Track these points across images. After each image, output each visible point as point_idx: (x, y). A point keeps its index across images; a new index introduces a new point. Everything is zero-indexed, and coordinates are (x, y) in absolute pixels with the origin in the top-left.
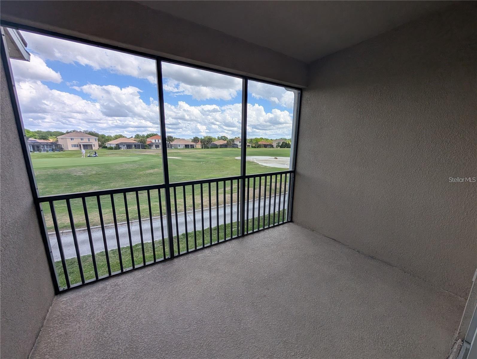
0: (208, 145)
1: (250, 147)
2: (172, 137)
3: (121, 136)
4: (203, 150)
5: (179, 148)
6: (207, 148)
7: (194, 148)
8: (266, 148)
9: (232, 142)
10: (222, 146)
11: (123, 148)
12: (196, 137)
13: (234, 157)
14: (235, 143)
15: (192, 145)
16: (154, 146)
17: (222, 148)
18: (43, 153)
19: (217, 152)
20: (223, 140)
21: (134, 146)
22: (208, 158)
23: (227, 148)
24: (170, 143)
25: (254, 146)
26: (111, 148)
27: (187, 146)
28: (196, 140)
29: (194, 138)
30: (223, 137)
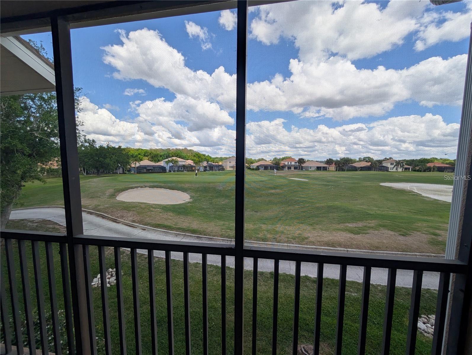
0: (343, 167)
1: (409, 170)
2: (304, 159)
3: (263, 159)
4: (338, 172)
5: (310, 169)
6: (342, 171)
7: (326, 170)
8: (443, 172)
9: (378, 164)
10: (362, 169)
11: (262, 169)
12: (329, 159)
13: (378, 183)
14: (383, 165)
15: (325, 167)
16: (287, 168)
17: (363, 171)
18: (214, 172)
19: (355, 175)
20: (366, 161)
21: (269, 168)
22: (340, 182)
23: (371, 171)
24: (301, 165)
25: (418, 169)
26: (253, 169)
27: (319, 168)
28: (329, 162)
29: (327, 159)
30: (366, 158)
